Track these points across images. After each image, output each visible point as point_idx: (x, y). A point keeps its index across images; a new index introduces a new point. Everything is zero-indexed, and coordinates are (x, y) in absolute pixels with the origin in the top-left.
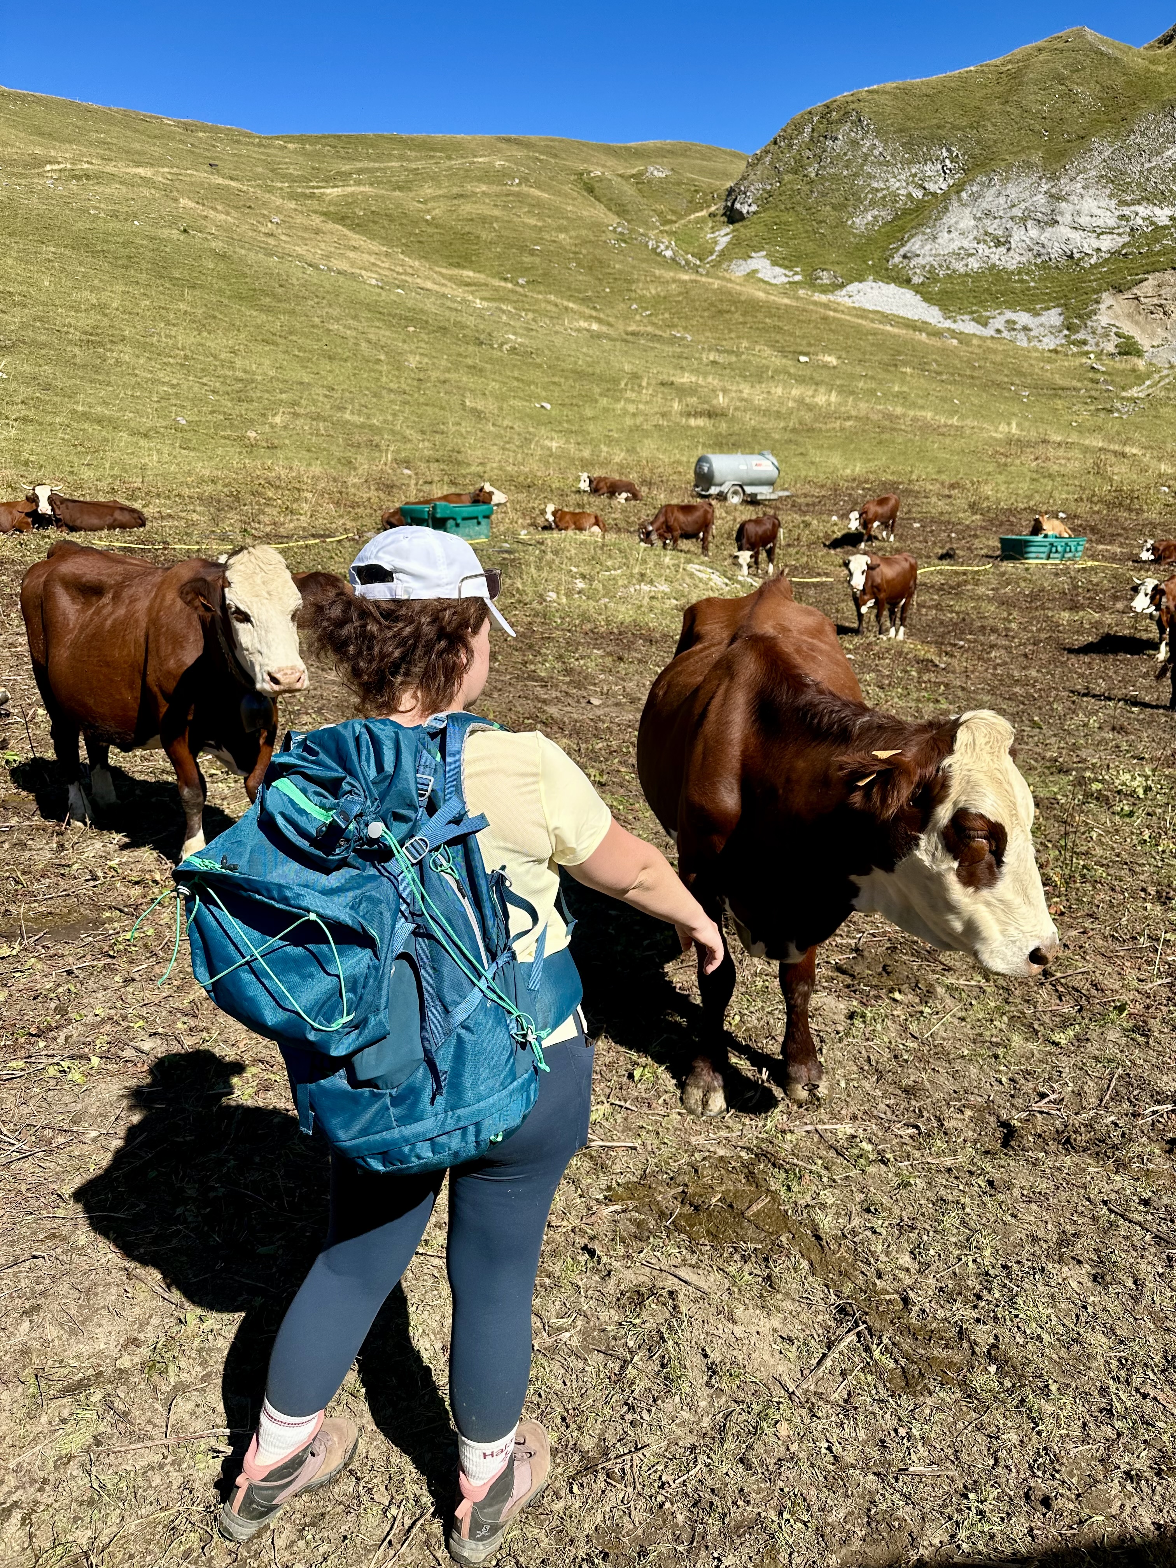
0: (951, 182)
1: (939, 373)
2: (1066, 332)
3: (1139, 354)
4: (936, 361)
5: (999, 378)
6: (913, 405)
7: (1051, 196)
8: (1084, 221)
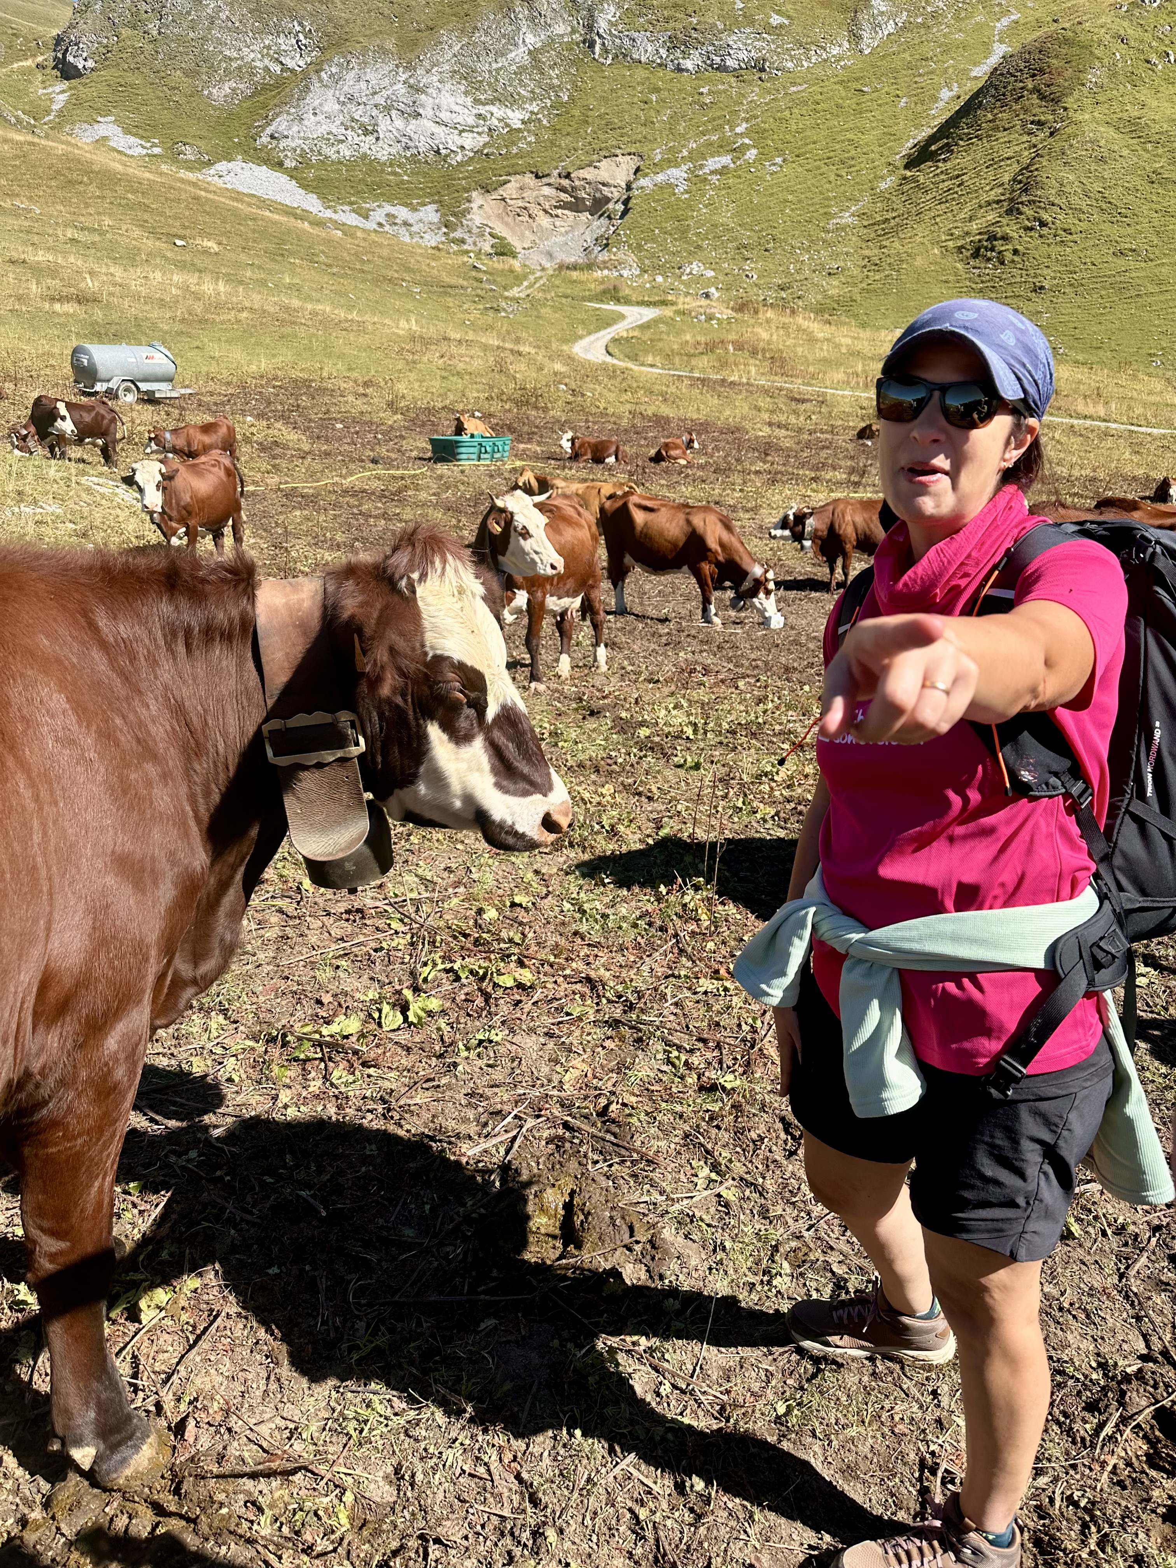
0: (309, 60)
1: (330, 266)
2: (444, 230)
3: (514, 255)
4: (323, 252)
5: (391, 273)
6: (308, 298)
7: (411, 87)
8: (445, 116)
